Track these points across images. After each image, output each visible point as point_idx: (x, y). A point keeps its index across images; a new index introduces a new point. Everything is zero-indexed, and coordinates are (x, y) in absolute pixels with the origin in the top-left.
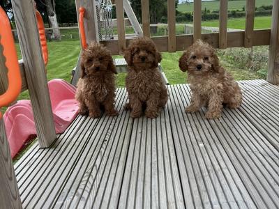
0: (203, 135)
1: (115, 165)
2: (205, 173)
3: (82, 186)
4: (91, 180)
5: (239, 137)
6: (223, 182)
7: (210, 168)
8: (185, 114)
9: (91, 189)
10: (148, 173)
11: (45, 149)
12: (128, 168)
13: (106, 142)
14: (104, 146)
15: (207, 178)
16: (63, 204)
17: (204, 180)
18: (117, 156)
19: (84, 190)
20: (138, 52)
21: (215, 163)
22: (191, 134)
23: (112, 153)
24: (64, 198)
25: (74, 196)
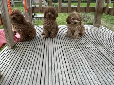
0: (72, 45)
1: (39, 56)
2: (75, 60)
3: (26, 65)
4: (30, 63)
6: (82, 63)
7: (76, 58)
8: (65, 37)
9: (30, 66)
10: (53, 60)
11: (10, 49)
12: (45, 58)
13: (35, 47)
14: (34, 49)
15: (75, 62)
16: (19, 73)
17: (74, 62)
18: (40, 53)
19: (27, 66)
20: (48, 12)
21: (78, 56)
22: (68, 44)
23: (38, 52)
24: (19, 70)
25: (23, 69)
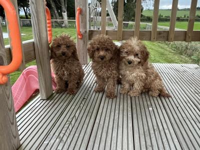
0: (152, 102)
1: (88, 118)
2: (152, 132)
3: (63, 132)
4: (70, 127)
5: (178, 105)
6: (165, 140)
7: (156, 127)
9: (69, 135)
10: (111, 127)
11: (44, 100)
12: (97, 121)
13: (85, 100)
14: (83, 103)
15: (153, 135)
16: (48, 144)
17: (150, 136)
18: (91, 111)
19: (64, 134)
21: (160, 124)
23: (88, 109)
24: (50, 139)
25: (57, 138)
